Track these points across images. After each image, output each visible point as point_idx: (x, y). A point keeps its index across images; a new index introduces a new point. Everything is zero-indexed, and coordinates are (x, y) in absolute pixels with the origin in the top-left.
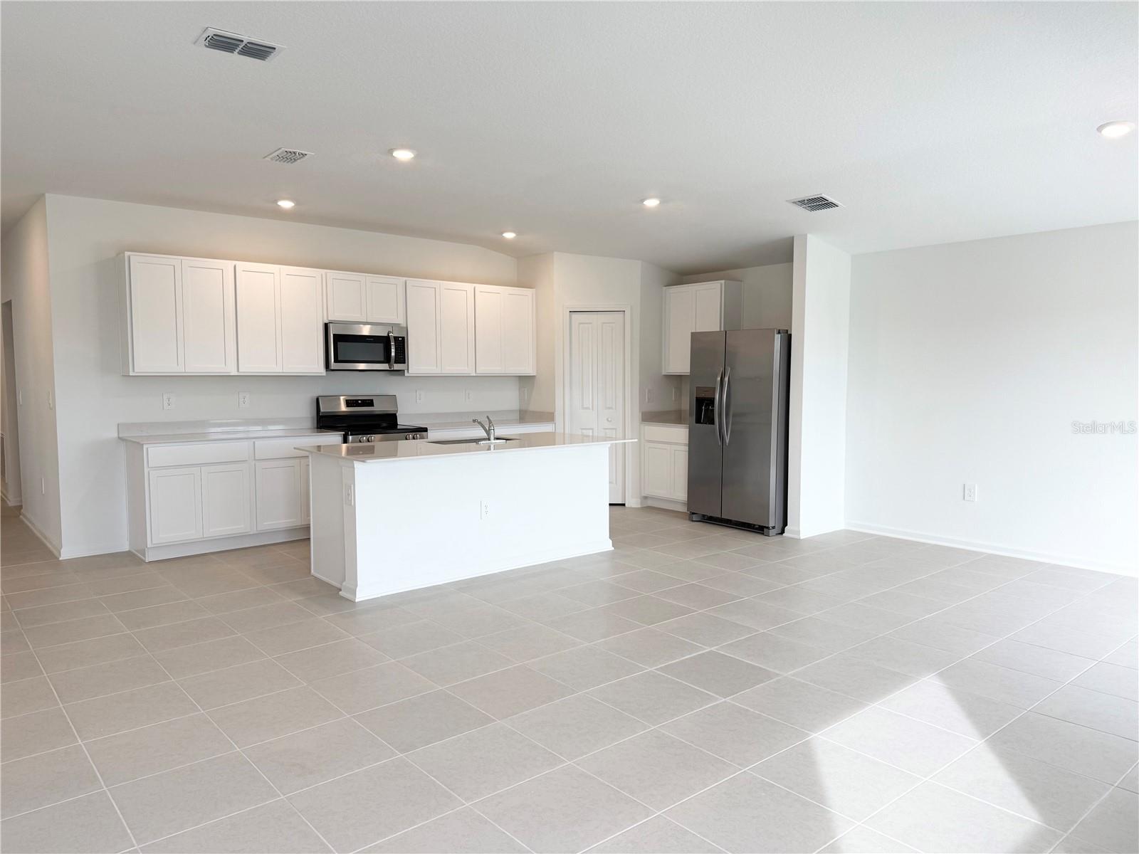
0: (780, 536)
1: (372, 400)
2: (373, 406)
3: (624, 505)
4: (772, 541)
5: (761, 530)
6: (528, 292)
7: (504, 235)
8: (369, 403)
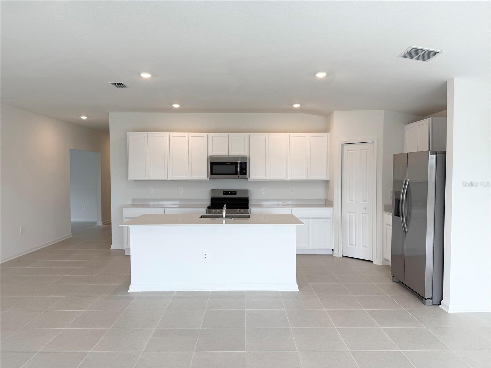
0: (437, 306)
1: (236, 192)
2: (236, 194)
3: (372, 261)
4: (428, 309)
5: (421, 298)
6: (325, 135)
7: (294, 106)
8: (234, 193)
